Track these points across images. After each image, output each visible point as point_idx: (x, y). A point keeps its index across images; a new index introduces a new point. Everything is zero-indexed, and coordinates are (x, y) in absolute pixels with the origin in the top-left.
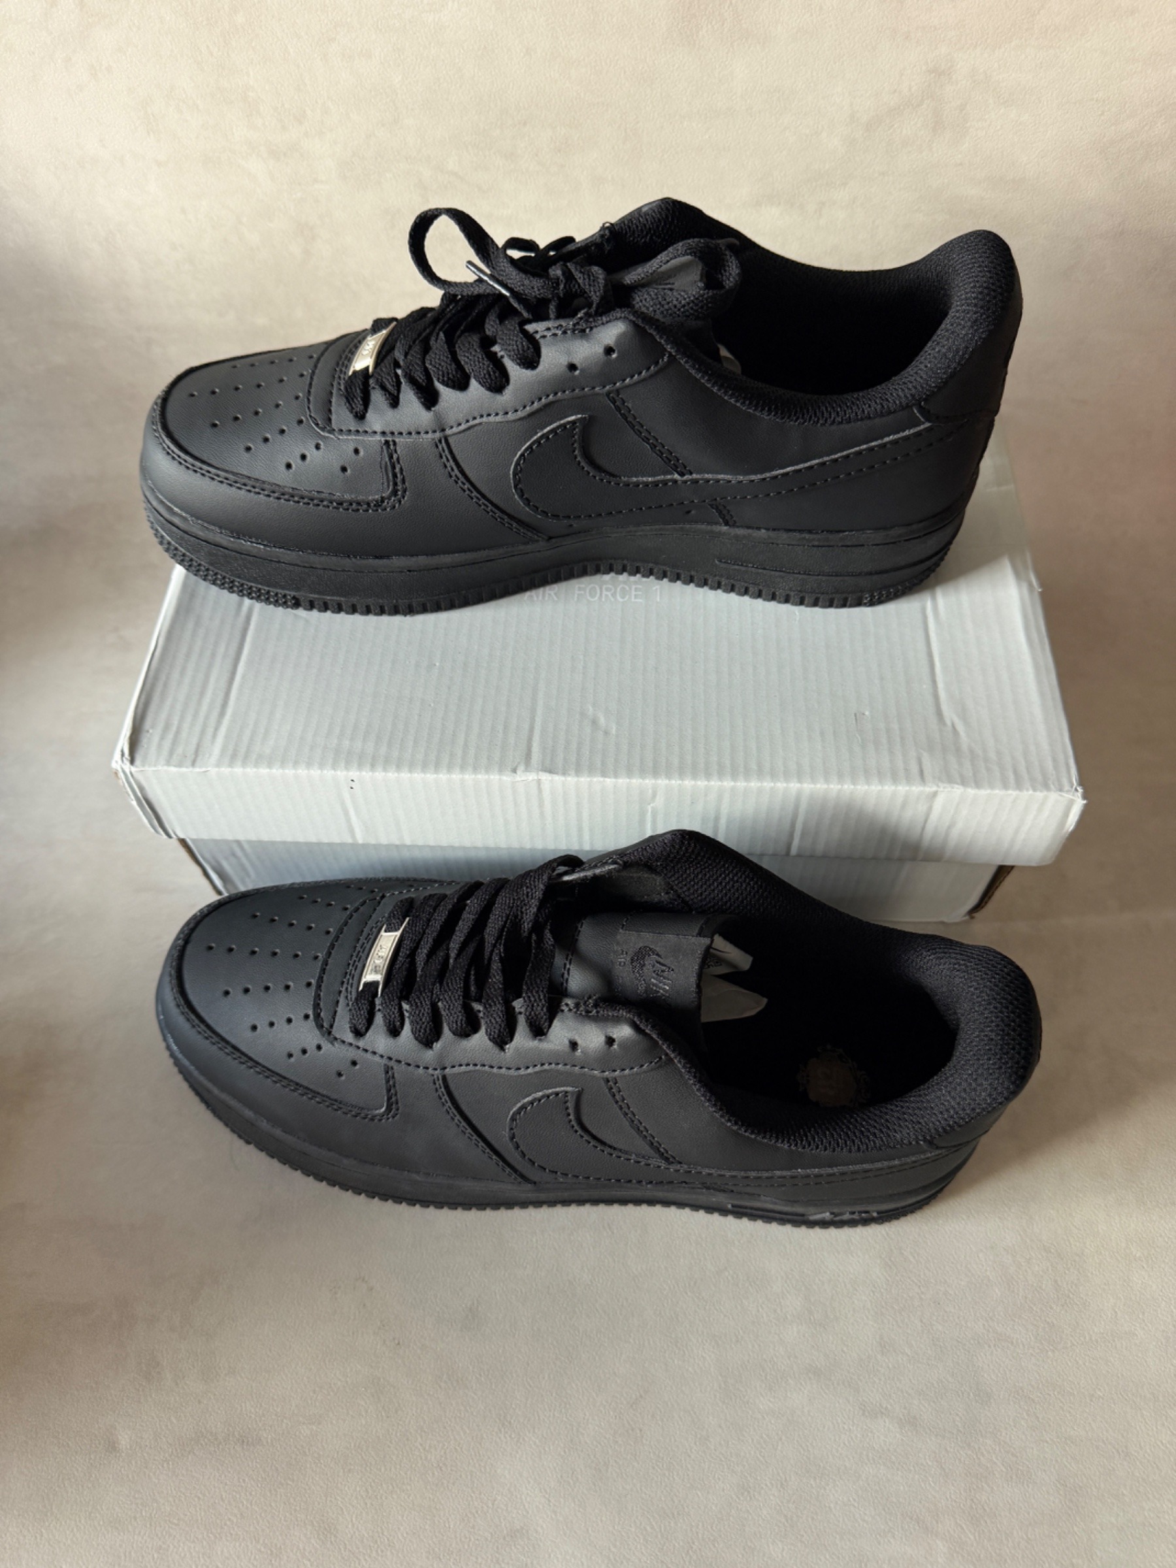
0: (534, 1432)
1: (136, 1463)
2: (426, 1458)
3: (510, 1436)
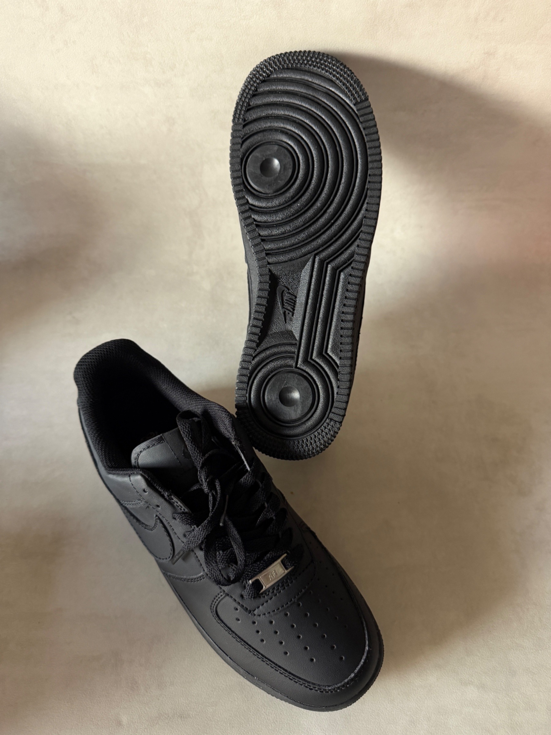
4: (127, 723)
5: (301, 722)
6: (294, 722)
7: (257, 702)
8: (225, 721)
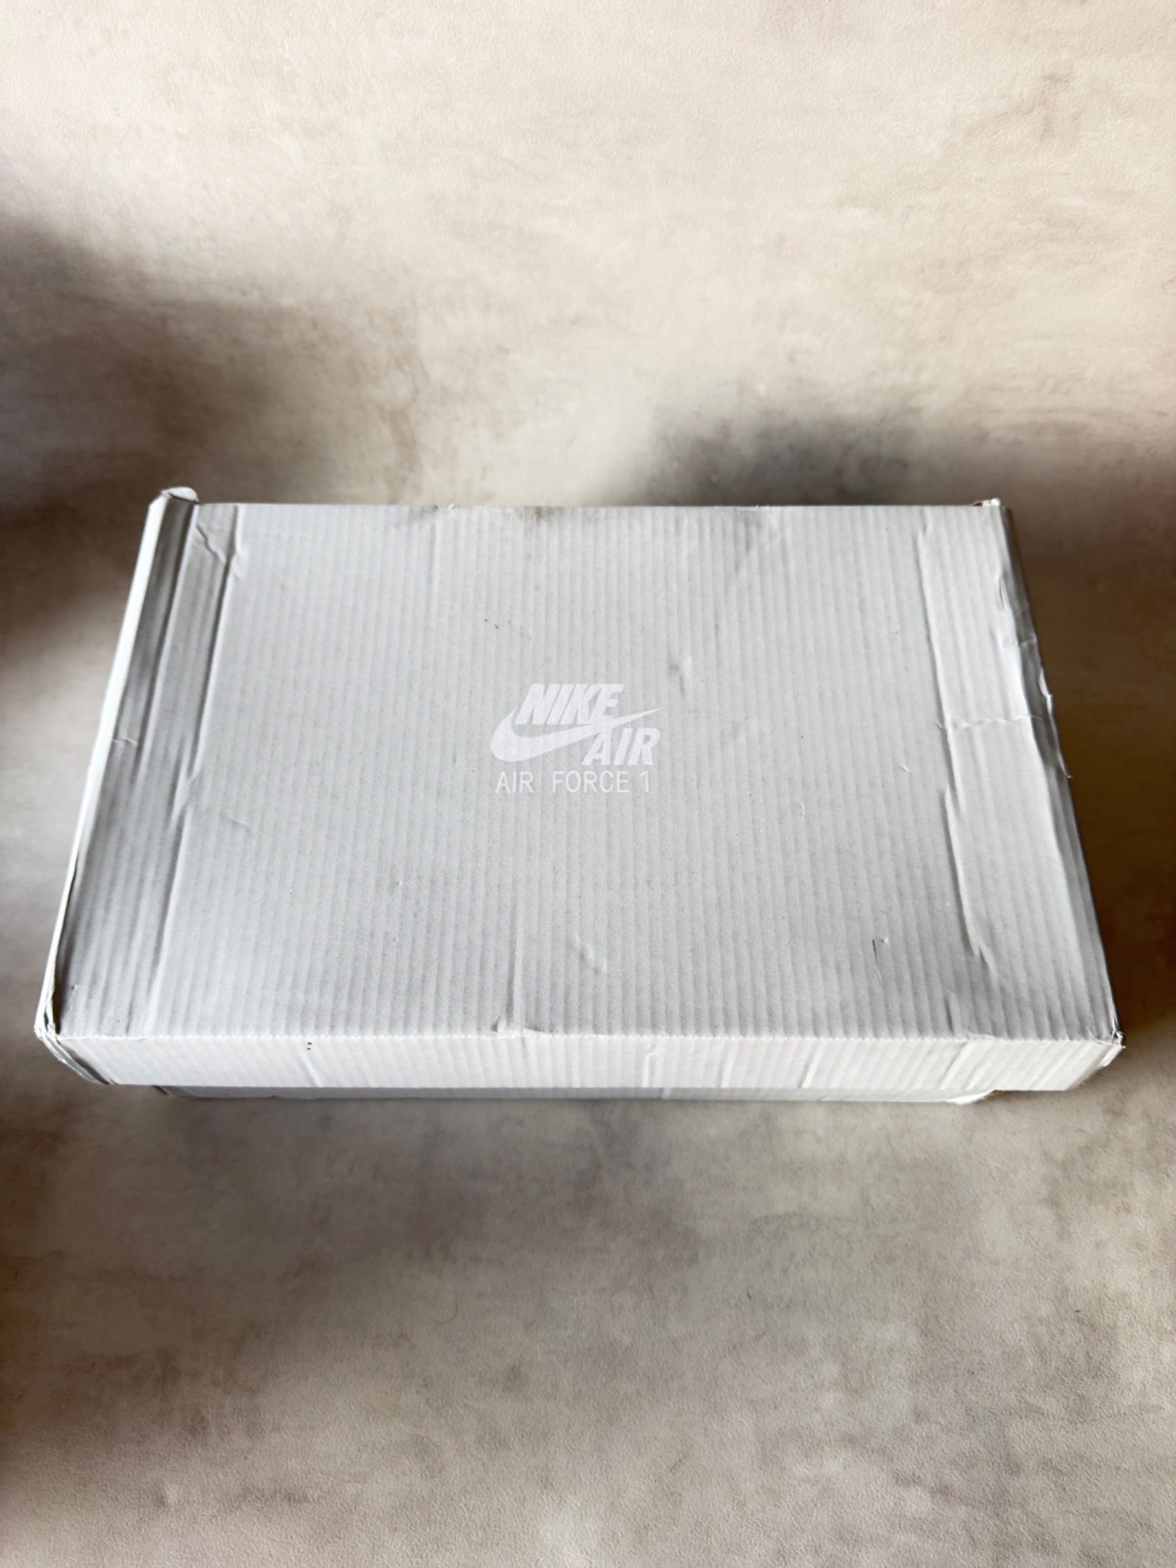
0: (575, 1494)
1: (185, 1518)
2: (470, 1517)
3: (552, 1498)
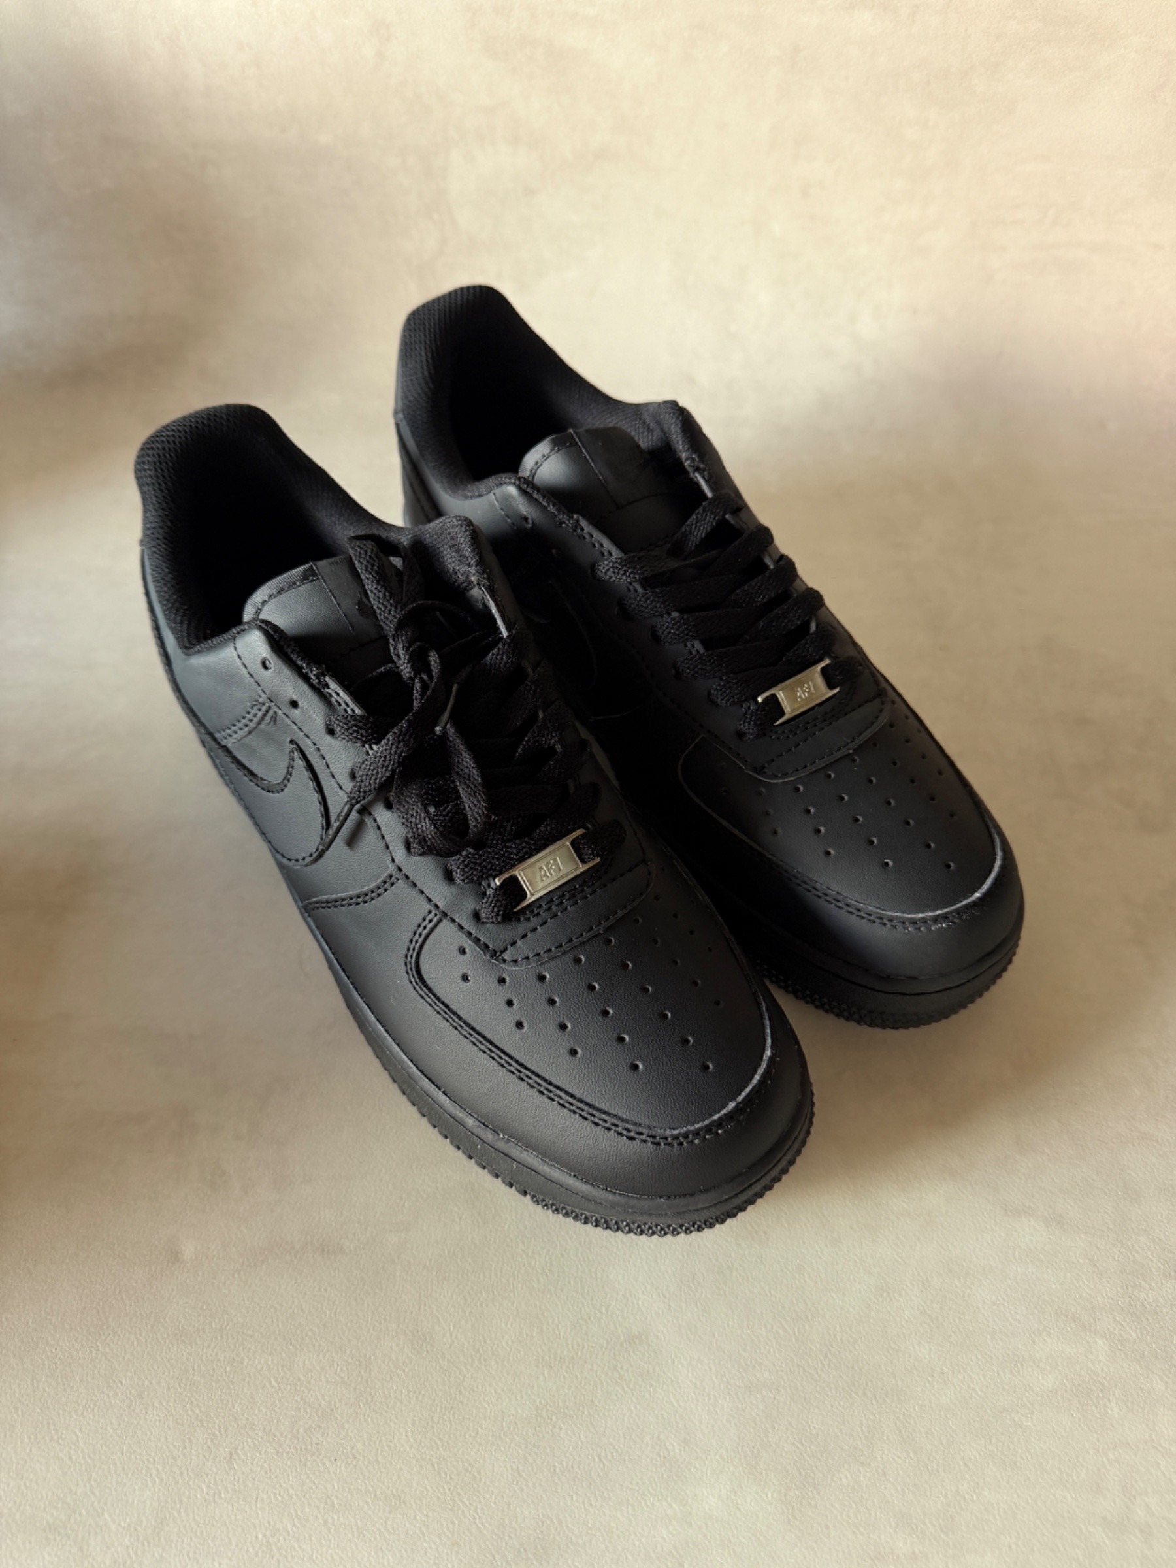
1: (203, 1273)
2: (529, 1264)
4: (194, 1257)
5: (611, 1277)
6: (594, 1275)
7: (506, 1227)
8: (428, 1264)
